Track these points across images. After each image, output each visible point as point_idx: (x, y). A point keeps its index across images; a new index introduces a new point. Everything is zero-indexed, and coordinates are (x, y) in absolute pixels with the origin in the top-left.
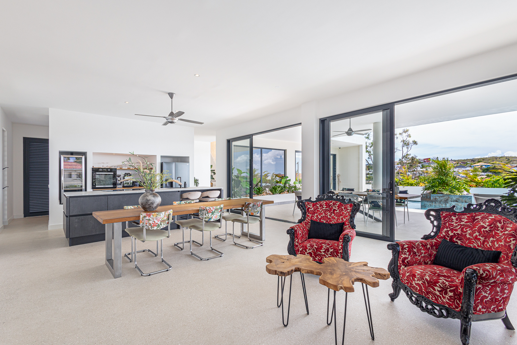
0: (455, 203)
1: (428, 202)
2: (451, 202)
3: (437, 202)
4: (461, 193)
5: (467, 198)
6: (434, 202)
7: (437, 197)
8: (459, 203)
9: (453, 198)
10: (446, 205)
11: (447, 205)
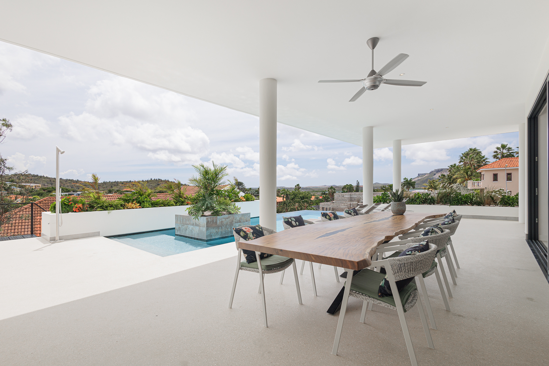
6: (220, 228)
8: (241, 223)
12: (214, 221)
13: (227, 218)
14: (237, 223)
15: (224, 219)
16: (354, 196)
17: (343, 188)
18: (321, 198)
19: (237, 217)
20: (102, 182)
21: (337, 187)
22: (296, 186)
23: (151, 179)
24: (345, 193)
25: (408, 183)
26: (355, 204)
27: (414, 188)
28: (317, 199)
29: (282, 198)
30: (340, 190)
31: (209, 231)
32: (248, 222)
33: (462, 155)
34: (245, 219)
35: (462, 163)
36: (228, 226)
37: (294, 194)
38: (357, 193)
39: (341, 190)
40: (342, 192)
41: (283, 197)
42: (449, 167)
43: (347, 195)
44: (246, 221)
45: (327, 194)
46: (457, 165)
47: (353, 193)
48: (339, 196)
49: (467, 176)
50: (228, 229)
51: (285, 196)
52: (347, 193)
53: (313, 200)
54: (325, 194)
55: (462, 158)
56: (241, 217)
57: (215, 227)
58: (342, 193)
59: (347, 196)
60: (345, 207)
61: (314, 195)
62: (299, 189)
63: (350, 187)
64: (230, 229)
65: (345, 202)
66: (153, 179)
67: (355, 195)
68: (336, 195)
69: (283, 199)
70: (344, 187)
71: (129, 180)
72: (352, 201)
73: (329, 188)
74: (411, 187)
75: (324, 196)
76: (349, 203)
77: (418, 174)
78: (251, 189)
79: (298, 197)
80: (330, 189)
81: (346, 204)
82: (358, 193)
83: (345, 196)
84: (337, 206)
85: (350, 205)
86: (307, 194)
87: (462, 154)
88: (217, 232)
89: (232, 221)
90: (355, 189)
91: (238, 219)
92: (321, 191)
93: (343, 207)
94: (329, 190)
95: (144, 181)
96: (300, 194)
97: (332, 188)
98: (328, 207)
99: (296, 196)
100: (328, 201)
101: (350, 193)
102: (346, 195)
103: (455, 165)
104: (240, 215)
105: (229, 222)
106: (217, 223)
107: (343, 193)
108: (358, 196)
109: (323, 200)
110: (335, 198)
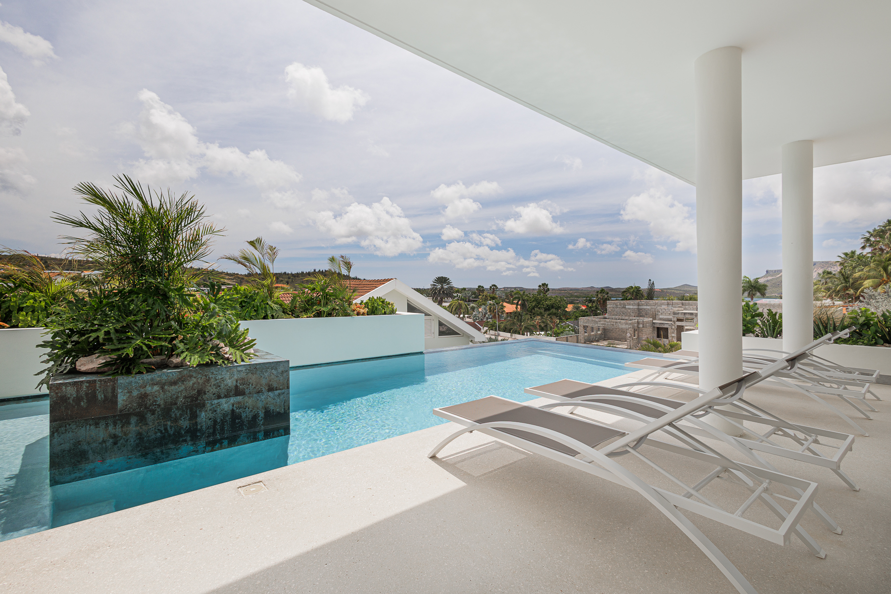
0: (233, 400)
1: (97, 424)
2: (216, 401)
3: (149, 415)
4: (243, 351)
5: (276, 369)
6: (133, 420)
7: (149, 389)
8: (246, 399)
9: (223, 380)
10: (196, 417)
11: (199, 420)
12: (100, 396)
13: (174, 383)
14: (226, 396)
15: (156, 388)
16: (645, 307)
17: (624, 292)
18: (584, 308)
19: (227, 376)
20: (247, 274)
21: (612, 290)
22: (540, 286)
23: (315, 270)
24: (628, 301)
25: (752, 286)
26: (647, 322)
27: (763, 295)
28: (577, 309)
29: (515, 306)
30: (618, 295)
31: (70, 435)
32: (277, 392)
33: (868, 235)
34: (264, 382)
35: (868, 250)
36: (175, 412)
37: (536, 300)
38: (651, 302)
39: (621, 296)
40: (622, 300)
41: (517, 304)
42: (839, 256)
43: (631, 305)
44: (271, 389)
45: (594, 302)
46: (858, 253)
47: (643, 301)
48: (617, 305)
49: (885, 275)
50: (176, 420)
51: (520, 303)
52: (631, 302)
53: (570, 312)
54: (590, 301)
55: (868, 240)
56: (243, 375)
57: (105, 418)
58: (622, 302)
59: (631, 307)
60: (627, 326)
61: (571, 303)
62: (547, 291)
63: (637, 291)
64: (190, 419)
65: (627, 318)
66: (317, 271)
67: (647, 305)
68: (610, 305)
69: (517, 308)
70: (627, 290)
71: (283, 271)
72: (641, 316)
73: (598, 292)
74: (758, 294)
75: (590, 305)
76: (635, 320)
77: (767, 272)
78: (464, 289)
79: (543, 305)
80: (601, 293)
81: (630, 322)
82: (654, 301)
83: (627, 307)
84: (613, 325)
85: (638, 323)
86: (559, 301)
87: (869, 232)
88: (115, 436)
89: (201, 392)
90: (645, 295)
91: (230, 382)
92: (585, 295)
93: (624, 326)
94: (597, 295)
95: (305, 272)
96: (546, 299)
97: (602, 291)
98: (595, 326)
99: (539, 303)
100: (596, 315)
101: (636, 302)
102: (629, 304)
103: (853, 253)
104: (239, 369)
105: (185, 397)
106: (116, 403)
107: (625, 301)
108: (653, 307)
109: (587, 312)
110: (609, 309)
